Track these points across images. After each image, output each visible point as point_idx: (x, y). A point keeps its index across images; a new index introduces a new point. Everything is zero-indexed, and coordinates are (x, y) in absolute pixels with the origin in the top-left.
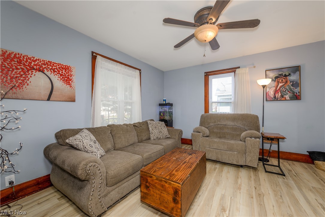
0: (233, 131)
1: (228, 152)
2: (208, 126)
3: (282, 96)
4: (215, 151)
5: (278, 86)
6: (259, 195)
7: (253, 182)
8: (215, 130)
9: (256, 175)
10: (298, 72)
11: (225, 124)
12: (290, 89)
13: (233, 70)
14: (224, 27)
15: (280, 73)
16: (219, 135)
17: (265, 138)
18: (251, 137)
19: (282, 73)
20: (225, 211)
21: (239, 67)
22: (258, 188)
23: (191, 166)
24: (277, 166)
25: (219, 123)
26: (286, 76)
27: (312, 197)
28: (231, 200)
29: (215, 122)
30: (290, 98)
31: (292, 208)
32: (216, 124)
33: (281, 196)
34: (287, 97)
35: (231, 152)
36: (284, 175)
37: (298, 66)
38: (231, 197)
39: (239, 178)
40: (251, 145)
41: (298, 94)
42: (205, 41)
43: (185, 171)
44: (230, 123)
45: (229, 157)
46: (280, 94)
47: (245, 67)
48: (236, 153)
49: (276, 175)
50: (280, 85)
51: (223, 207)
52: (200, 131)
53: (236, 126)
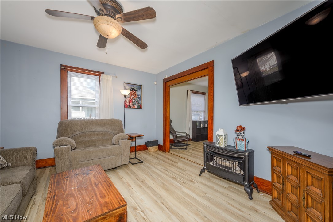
0: (103, 137)
1: (107, 158)
2: (72, 136)
3: (133, 105)
4: (93, 162)
5: (131, 97)
6: (142, 182)
7: (132, 176)
8: (83, 139)
9: (130, 170)
10: (141, 90)
11: (94, 131)
12: (137, 100)
13: (98, 74)
14: (124, 33)
15: (132, 88)
16: (88, 144)
17: (132, 138)
18: (123, 139)
19: (133, 88)
20: (137, 209)
21: (103, 73)
22: (138, 178)
23: (110, 184)
24: (134, 158)
25: (87, 130)
26: (135, 90)
27: (160, 168)
28: (132, 198)
29: (82, 129)
30: (137, 107)
31: (159, 179)
32: (83, 132)
33: (151, 175)
34: (136, 106)
35: (110, 157)
36: (142, 162)
37: (141, 85)
38: (131, 196)
39: (122, 178)
40: (125, 146)
41: (141, 105)
42: (108, 36)
43: (112, 191)
44: (99, 129)
45: (108, 163)
46: (132, 104)
47: (108, 74)
48: (114, 156)
49: (138, 164)
50: (133, 96)
51: (133, 207)
52: (68, 144)
53: (105, 131)
